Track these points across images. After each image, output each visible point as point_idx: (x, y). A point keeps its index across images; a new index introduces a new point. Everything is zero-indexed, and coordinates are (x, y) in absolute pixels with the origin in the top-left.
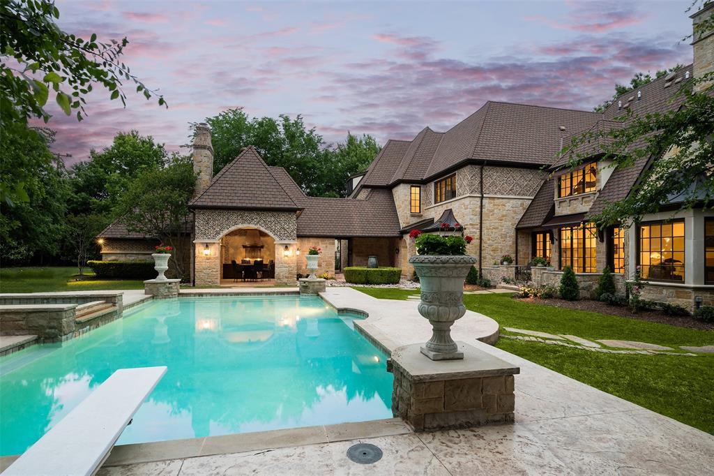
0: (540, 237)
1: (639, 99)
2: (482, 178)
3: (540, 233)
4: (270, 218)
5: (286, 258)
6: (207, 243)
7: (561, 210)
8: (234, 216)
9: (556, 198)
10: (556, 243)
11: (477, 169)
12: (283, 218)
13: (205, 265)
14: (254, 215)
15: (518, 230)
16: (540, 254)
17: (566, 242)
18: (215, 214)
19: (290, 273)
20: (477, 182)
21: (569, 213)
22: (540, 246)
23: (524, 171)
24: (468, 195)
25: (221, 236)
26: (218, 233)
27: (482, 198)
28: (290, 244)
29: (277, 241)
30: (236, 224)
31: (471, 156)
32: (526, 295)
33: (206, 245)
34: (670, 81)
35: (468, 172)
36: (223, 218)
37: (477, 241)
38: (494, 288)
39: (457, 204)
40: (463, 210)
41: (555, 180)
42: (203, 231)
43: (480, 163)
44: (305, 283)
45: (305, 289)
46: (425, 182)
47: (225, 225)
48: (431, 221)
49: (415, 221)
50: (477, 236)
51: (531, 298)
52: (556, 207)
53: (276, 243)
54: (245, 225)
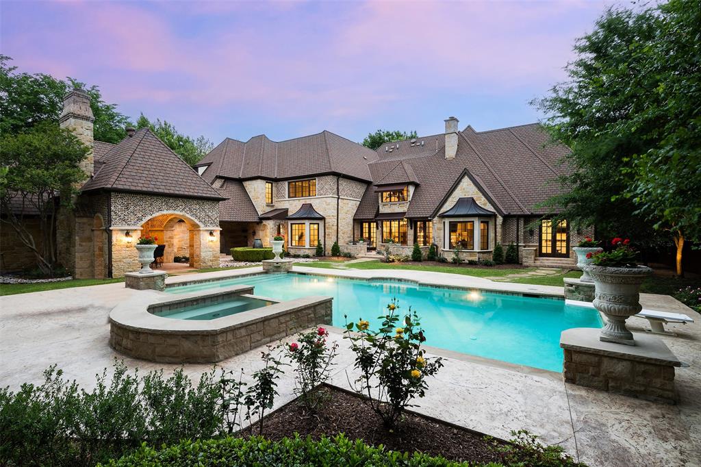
0: (366, 225)
1: (398, 149)
2: (338, 185)
3: (366, 222)
4: (195, 206)
5: (211, 243)
6: (127, 230)
7: (383, 210)
8: (158, 203)
9: (380, 202)
10: (380, 228)
11: (335, 179)
12: (207, 206)
13: (125, 253)
14: (179, 202)
15: (354, 220)
16: (366, 235)
17: (386, 230)
18: (136, 199)
19: (214, 257)
20: (335, 187)
21: (390, 212)
22: (366, 230)
23: (357, 183)
24: (331, 196)
25: (143, 222)
26: (140, 219)
27: (338, 198)
28: (214, 230)
29: (202, 227)
30: (160, 210)
31: (333, 170)
32: (393, 261)
33: (125, 232)
34: (413, 143)
35: (330, 180)
36: (145, 203)
37: (335, 228)
38: (356, 258)
39: (318, 201)
40: (324, 205)
41: (380, 192)
42: (122, 217)
43: (338, 176)
44: (277, 263)
45: (278, 268)
46: (277, 180)
47: (148, 211)
48: (286, 211)
49: (269, 209)
50: (336, 224)
51: (397, 262)
52: (380, 208)
53: (201, 229)
54: (171, 212)
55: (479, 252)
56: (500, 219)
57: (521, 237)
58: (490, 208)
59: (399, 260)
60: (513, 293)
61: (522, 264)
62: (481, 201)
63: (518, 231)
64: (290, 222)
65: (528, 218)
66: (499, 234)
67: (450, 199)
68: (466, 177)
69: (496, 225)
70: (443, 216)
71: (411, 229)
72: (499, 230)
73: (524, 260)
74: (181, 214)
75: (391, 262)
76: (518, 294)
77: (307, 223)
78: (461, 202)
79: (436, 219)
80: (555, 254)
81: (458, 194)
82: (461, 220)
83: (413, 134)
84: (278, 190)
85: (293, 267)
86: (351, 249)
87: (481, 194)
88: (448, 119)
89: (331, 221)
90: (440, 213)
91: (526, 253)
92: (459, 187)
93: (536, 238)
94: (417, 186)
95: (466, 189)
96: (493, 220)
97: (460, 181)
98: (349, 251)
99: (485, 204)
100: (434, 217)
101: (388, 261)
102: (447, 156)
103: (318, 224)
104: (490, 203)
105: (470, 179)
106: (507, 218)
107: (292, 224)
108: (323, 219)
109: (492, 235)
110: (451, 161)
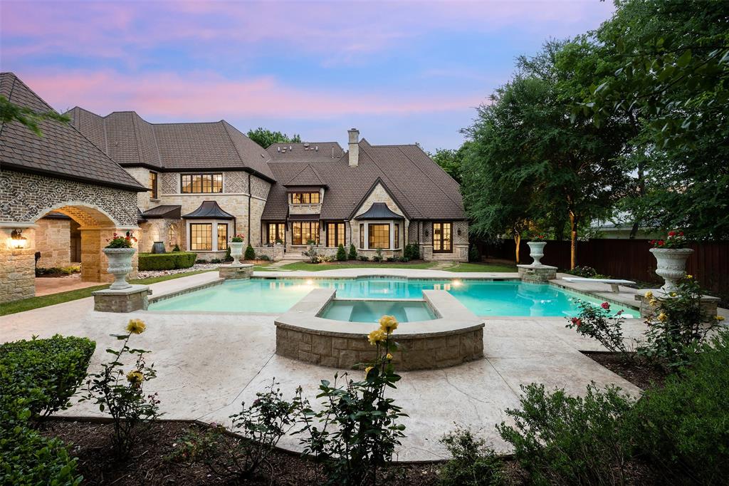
0: (272, 226)
2: (249, 182)
3: (273, 223)
4: (109, 196)
6: (16, 228)
7: (293, 211)
8: (61, 188)
9: (290, 202)
10: (289, 230)
11: (247, 175)
12: (123, 197)
14: (89, 190)
15: (261, 220)
16: (272, 237)
18: (28, 181)
20: (247, 185)
21: (301, 213)
22: (273, 231)
23: (263, 182)
24: (241, 193)
26: (33, 212)
27: (250, 197)
29: (119, 225)
30: (63, 199)
31: (246, 166)
32: (321, 262)
33: (11, 231)
34: (307, 147)
35: (243, 176)
36: (43, 188)
37: (247, 228)
38: (274, 261)
39: (225, 199)
40: (234, 203)
41: (290, 192)
42: (5, 208)
43: (250, 172)
44: (241, 268)
45: (241, 274)
46: (163, 171)
47: (45, 201)
48: (179, 208)
49: (153, 205)
50: (247, 225)
51: (324, 263)
52: (290, 209)
53: (117, 228)
54: (78, 203)
55: (394, 251)
56: (407, 222)
57: (421, 238)
58: (400, 213)
59: (326, 261)
60: (486, 279)
61: (423, 259)
62: (392, 206)
63: (418, 234)
64: (188, 222)
65: (425, 221)
66: (406, 235)
67: (365, 203)
68: (379, 184)
69: (404, 227)
70: (359, 219)
71: (324, 230)
72: (406, 231)
73: (425, 256)
74: (92, 206)
75: (318, 263)
76: (490, 279)
77: (215, 223)
78: (375, 206)
79: (352, 221)
80: (442, 251)
81: (372, 200)
82: (379, 222)
83: (296, 137)
84: (164, 182)
85: (254, 272)
86: (266, 251)
87: (392, 201)
88: (350, 130)
89: (242, 221)
90: (357, 215)
91: (426, 250)
92: (373, 193)
93: (430, 238)
94: (326, 188)
95: (379, 195)
96: (402, 223)
97: (374, 188)
98: (264, 254)
99: (395, 209)
100: (351, 219)
101: (315, 261)
102: (350, 164)
103: (227, 224)
104: (400, 208)
105: (383, 186)
106: (412, 221)
107: (191, 224)
108: (232, 218)
109: (401, 236)
110: (354, 169)
